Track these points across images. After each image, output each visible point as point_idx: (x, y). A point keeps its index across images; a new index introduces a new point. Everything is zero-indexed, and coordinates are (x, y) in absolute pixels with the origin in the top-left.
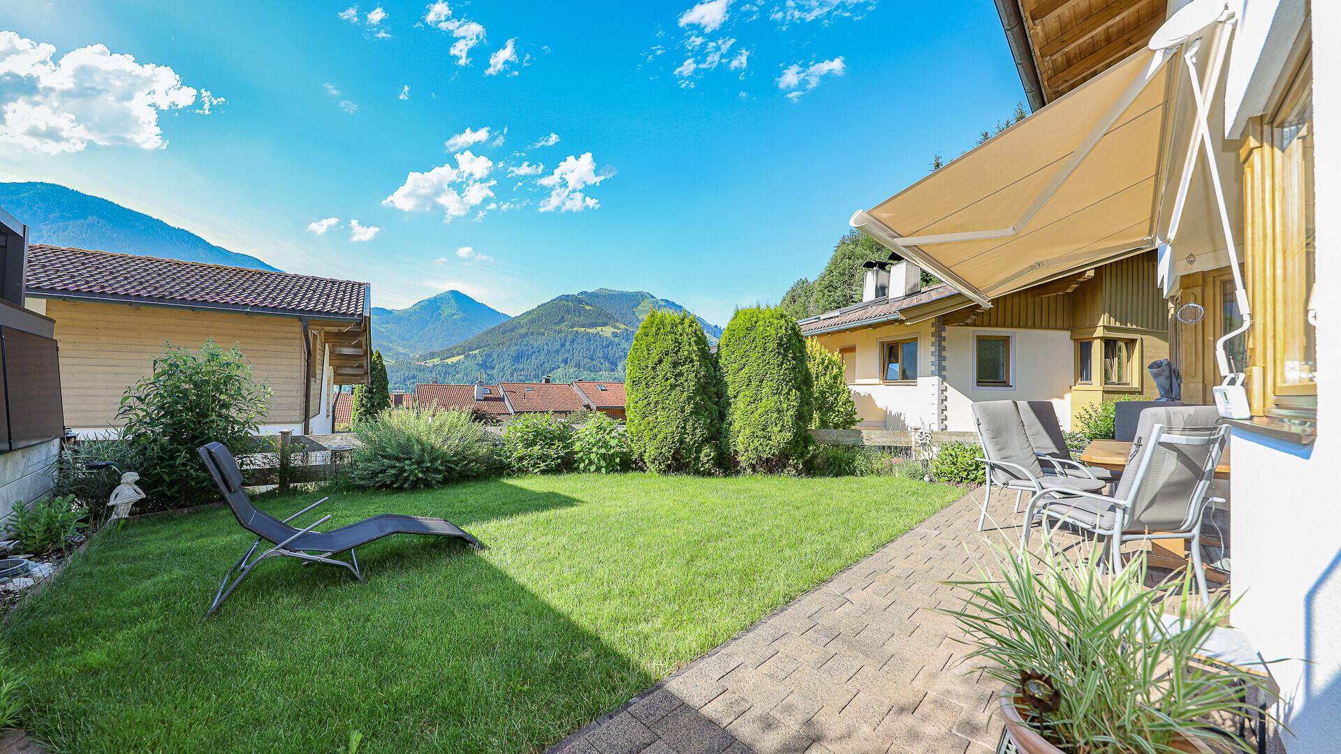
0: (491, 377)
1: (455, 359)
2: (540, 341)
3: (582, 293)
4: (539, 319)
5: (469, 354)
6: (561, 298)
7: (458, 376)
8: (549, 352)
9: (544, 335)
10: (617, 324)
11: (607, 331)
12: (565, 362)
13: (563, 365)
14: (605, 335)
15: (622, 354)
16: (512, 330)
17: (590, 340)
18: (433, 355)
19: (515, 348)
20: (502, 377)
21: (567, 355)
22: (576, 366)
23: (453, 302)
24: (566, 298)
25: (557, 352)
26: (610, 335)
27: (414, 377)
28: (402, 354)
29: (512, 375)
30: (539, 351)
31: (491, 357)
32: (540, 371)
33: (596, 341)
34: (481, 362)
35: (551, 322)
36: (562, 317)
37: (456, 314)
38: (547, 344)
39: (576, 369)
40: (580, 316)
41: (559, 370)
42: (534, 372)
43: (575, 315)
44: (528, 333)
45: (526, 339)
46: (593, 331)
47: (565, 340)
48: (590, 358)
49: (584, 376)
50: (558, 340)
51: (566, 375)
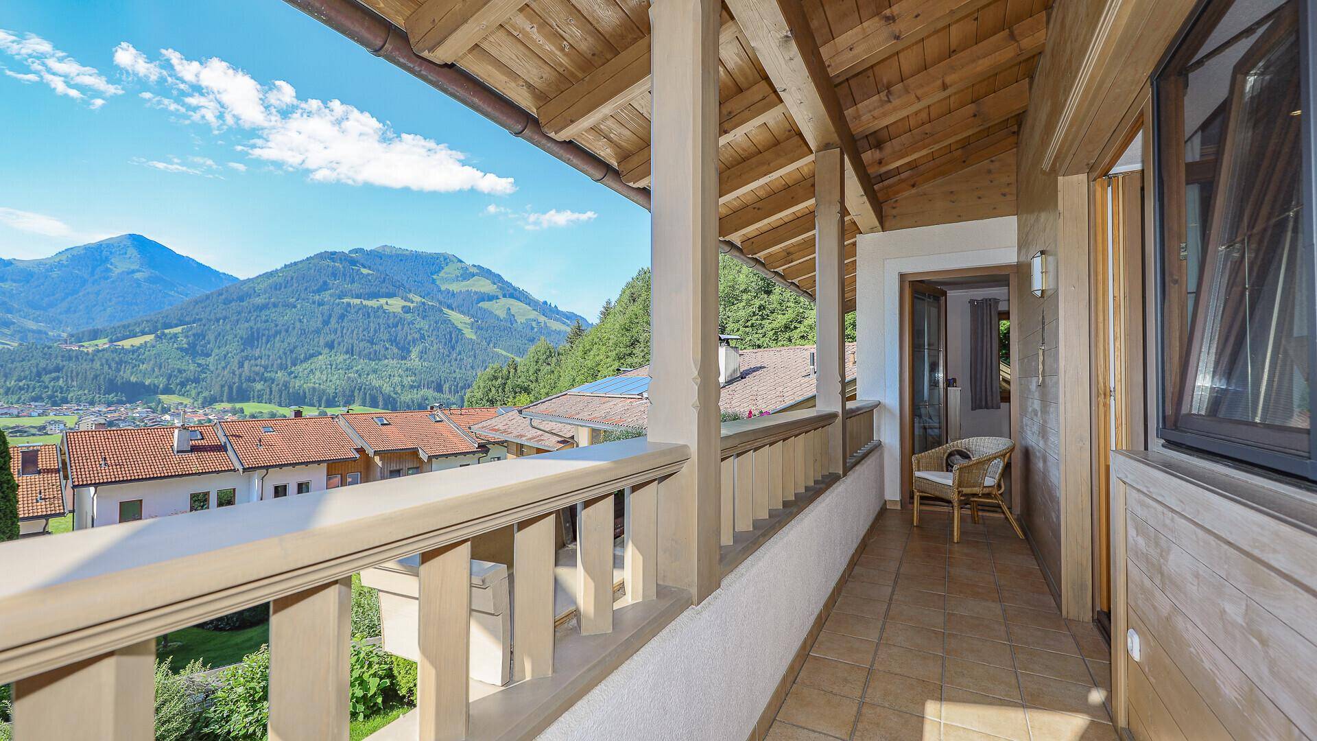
0: (204, 368)
1: (137, 341)
2: (289, 316)
3: (356, 251)
4: (287, 284)
5: (163, 334)
6: (322, 256)
7: (143, 367)
8: (303, 332)
9: (295, 307)
10: (411, 296)
11: (395, 305)
12: (330, 346)
13: (327, 350)
14: (391, 309)
15: (417, 336)
16: (241, 299)
17: (369, 317)
18: (95, 335)
19: (247, 325)
20: (224, 368)
21: (333, 336)
22: (347, 352)
23: (132, 252)
24: (332, 256)
25: (318, 332)
26: (400, 310)
27: (58, 370)
28: (33, 331)
29: (241, 365)
30: (287, 331)
31: (204, 339)
32: (288, 360)
33: (379, 317)
34: (186, 346)
35: (306, 289)
36: (325, 283)
37: (138, 271)
38: (300, 321)
39: (348, 356)
40: (353, 282)
41: (320, 357)
42: (279, 361)
43: (345, 280)
44: (268, 304)
45: (264, 313)
46: (373, 303)
47: (330, 316)
48: (368, 341)
49: (360, 366)
50: (319, 315)
51: (331, 365)
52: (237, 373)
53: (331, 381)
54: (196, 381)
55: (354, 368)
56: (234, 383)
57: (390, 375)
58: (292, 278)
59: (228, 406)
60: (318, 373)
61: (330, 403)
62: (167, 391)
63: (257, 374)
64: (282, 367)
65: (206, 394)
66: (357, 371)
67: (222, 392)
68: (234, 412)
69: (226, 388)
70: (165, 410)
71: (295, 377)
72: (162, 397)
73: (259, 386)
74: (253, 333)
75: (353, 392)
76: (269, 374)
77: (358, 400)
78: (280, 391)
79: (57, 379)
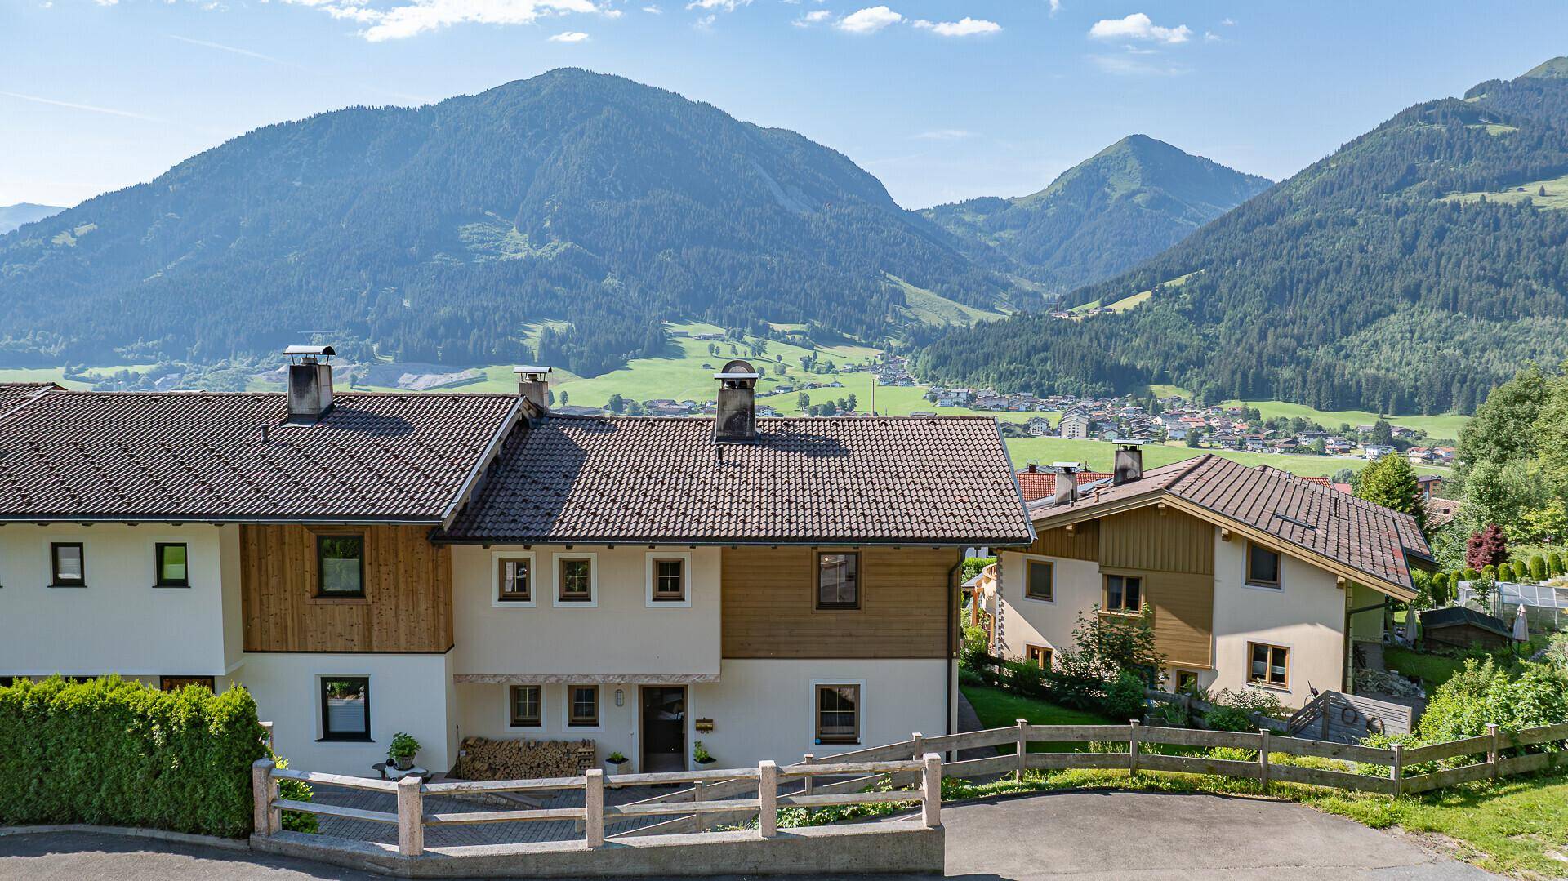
0: (1211, 342)
1: (1130, 303)
2: (1345, 239)
3: (1481, 89)
4: (1343, 181)
5: (1162, 288)
6: (1406, 116)
7: (1136, 342)
8: (1366, 270)
9: (1354, 223)
11: (1562, 193)
12: (1413, 294)
13: (1405, 304)
14: (1550, 204)
16: (1270, 220)
17: (1497, 227)
18: (1086, 296)
19: (1276, 265)
20: (1238, 341)
21: (1419, 275)
22: (1444, 306)
23: (1133, 163)
24: (1425, 112)
25: (1391, 268)
27: (1046, 348)
28: (1027, 294)
29: (1263, 336)
30: (1338, 270)
31: (1214, 293)
32: (1338, 324)
33: (1520, 225)
34: (1190, 306)
35: (1375, 187)
36: (1412, 169)
37: (1139, 191)
38: (1362, 250)
39: (1445, 314)
40: (1468, 157)
41: (1393, 318)
42: (1322, 327)
43: (1451, 157)
44: (1308, 225)
45: (1303, 240)
46: (1510, 197)
47: (1417, 235)
48: (1492, 280)
49: (1468, 334)
50: (1397, 236)
51: (1412, 332)
52: (1256, 349)
53: (1408, 364)
54: (1200, 363)
55: (1456, 338)
56: (1250, 367)
57: (1534, 351)
58: (1352, 171)
59: (1237, 404)
60: (1386, 349)
61: (1406, 407)
62: (1163, 380)
63: (1285, 350)
64: (1326, 338)
65: (1210, 385)
66: (1462, 343)
67: (1233, 382)
68: (1247, 415)
69: (1238, 376)
70: (1158, 410)
71: (1347, 357)
72: (1155, 388)
73: (1286, 373)
74: (1283, 279)
75: (1448, 385)
76: (1304, 352)
77: (1458, 403)
78: (1319, 382)
79: (1044, 361)
